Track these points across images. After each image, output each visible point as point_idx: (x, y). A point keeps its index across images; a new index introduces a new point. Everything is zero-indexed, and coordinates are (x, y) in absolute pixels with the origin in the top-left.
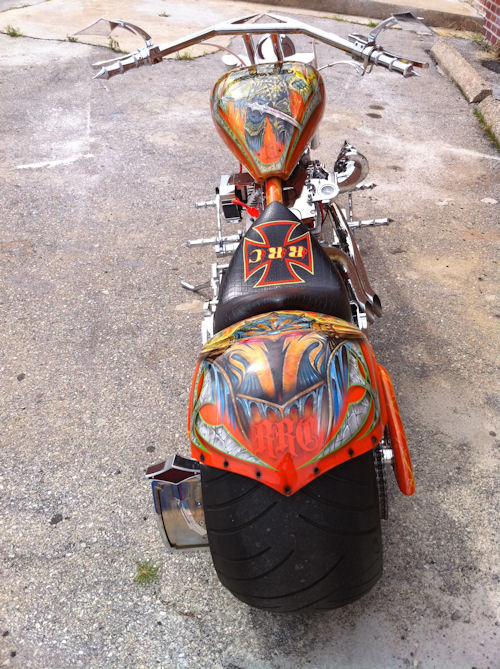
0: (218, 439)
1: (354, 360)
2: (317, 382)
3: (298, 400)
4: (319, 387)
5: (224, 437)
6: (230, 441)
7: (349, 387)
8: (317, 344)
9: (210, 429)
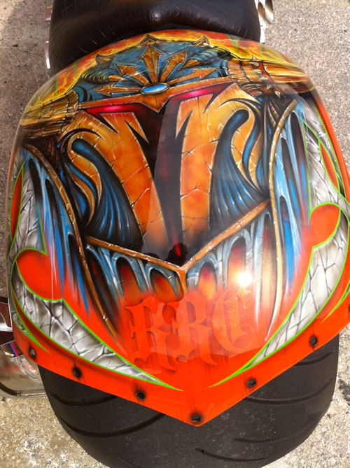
0: (57, 327)
1: (315, 147)
2: (250, 209)
3: (214, 251)
4: (256, 220)
5: (68, 325)
6: (80, 334)
7: (311, 210)
8: (244, 115)
9: (41, 304)
